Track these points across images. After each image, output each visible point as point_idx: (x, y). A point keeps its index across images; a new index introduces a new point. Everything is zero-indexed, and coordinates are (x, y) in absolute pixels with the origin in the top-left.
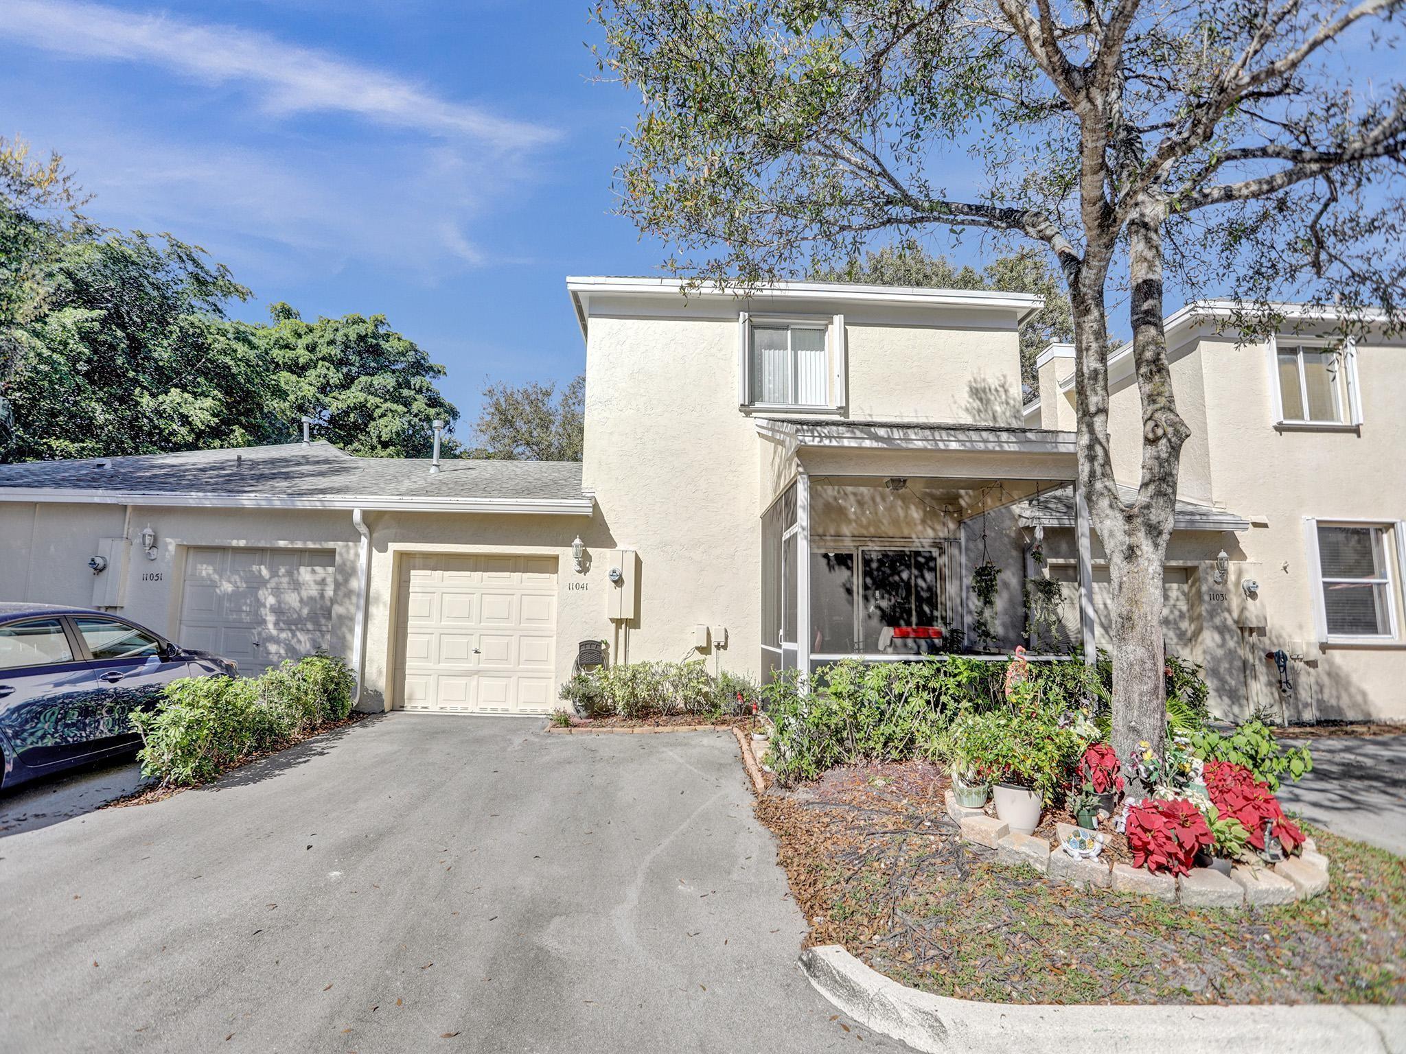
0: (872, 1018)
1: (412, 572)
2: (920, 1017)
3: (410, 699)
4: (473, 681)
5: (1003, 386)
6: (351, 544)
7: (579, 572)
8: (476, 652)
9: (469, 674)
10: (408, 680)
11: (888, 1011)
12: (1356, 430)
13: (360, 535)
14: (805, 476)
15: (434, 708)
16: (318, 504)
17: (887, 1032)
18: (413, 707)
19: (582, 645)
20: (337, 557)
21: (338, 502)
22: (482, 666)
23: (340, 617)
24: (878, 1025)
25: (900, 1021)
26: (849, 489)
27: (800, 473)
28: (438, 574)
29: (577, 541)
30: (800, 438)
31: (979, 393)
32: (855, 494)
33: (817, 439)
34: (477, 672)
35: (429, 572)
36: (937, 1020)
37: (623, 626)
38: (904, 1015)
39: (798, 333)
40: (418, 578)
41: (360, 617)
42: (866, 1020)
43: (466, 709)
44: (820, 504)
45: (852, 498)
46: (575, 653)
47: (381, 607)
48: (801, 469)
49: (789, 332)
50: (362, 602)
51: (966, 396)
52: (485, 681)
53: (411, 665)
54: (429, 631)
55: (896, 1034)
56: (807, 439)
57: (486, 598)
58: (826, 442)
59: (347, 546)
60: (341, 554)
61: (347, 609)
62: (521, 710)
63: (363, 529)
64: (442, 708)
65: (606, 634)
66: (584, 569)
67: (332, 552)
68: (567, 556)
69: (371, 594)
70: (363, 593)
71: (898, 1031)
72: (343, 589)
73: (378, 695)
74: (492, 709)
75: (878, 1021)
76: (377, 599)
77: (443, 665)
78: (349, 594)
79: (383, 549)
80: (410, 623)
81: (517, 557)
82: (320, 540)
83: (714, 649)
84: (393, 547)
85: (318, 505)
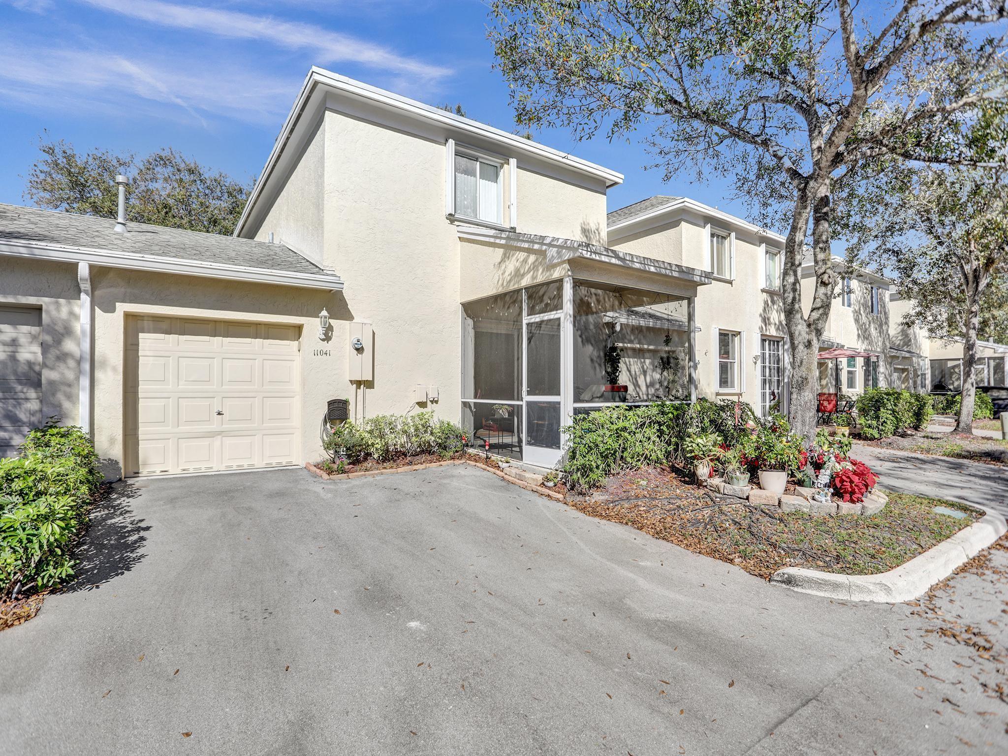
0: (852, 595)
1: (141, 335)
2: (878, 586)
3: (145, 464)
4: (217, 442)
5: (597, 230)
6: (62, 301)
7: (323, 340)
8: (219, 414)
9: (212, 435)
10: (142, 446)
11: (861, 589)
12: (730, 282)
13: (80, 291)
14: (571, 278)
15: (174, 470)
16: (22, 250)
17: (862, 599)
18: (149, 472)
19: (330, 403)
20: (44, 315)
21: (55, 252)
22: (226, 427)
23: (51, 383)
24: (856, 598)
25: (870, 592)
26: (593, 290)
27: (569, 276)
28: (218, 340)
29: (324, 313)
30: (580, 251)
31: (585, 231)
32: (596, 295)
33: (589, 253)
34: (220, 433)
35: (162, 336)
36: (886, 585)
37: (362, 386)
38: (871, 588)
39: (483, 164)
40: (147, 341)
41: (85, 382)
42: (849, 598)
43: (211, 468)
44: (578, 298)
45: (594, 297)
46: (325, 410)
47: (110, 373)
48: (570, 273)
49: (478, 163)
50: (87, 366)
51: (579, 232)
52: (228, 441)
53: (143, 431)
54: (166, 395)
55: (868, 599)
56: (584, 252)
57: (228, 363)
58: (593, 256)
59: (57, 302)
60: (48, 312)
61: (63, 374)
62: (267, 464)
63: (86, 286)
64: (184, 470)
65: (348, 393)
66: (327, 338)
67: (39, 309)
68: (312, 326)
69: (96, 358)
70: (88, 357)
71: (869, 597)
72: (54, 352)
73: (113, 463)
74: (238, 466)
75: (857, 595)
76: (104, 363)
77: (183, 428)
78: (63, 357)
79: (111, 309)
80: (141, 387)
81: (257, 324)
82: (15, 293)
83: (429, 403)
84: (122, 308)
85: (24, 252)
